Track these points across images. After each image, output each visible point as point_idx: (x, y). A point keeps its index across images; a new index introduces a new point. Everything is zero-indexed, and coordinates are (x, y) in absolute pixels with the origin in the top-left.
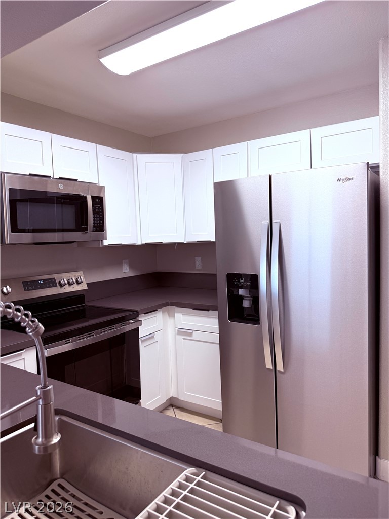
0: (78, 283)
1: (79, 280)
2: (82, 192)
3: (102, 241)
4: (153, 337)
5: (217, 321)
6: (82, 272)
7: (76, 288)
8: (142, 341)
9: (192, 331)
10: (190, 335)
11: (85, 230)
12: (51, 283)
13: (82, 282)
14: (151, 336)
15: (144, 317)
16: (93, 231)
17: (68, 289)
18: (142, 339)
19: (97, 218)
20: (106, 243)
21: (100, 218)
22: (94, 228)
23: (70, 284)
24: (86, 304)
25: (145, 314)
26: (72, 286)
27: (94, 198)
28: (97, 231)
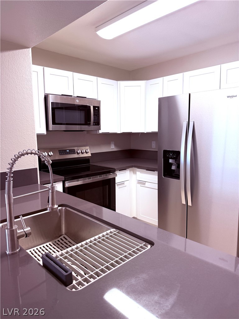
0: (86, 153)
1: (87, 151)
2: (88, 104)
3: (99, 130)
4: (124, 183)
5: (157, 177)
6: (88, 147)
7: (85, 155)
8: (117, 185)
9: (145, 182)
10: (144, 184)
11: (89, 124)
12: (73, 152)
13: (88, 152)
14: (122, 183)
15: (119, 172)
16: (94, 125)
17: (81, 156)
18: (117, 184)
19: (96, 118)
20: (101, 132)
21: (97, 118)
22: (94, 124)
23: (82, 153)
24: (90, 164)
25: (119, 170)
26: (83, 154)
27: (94, 107)
28: (95, 125)
